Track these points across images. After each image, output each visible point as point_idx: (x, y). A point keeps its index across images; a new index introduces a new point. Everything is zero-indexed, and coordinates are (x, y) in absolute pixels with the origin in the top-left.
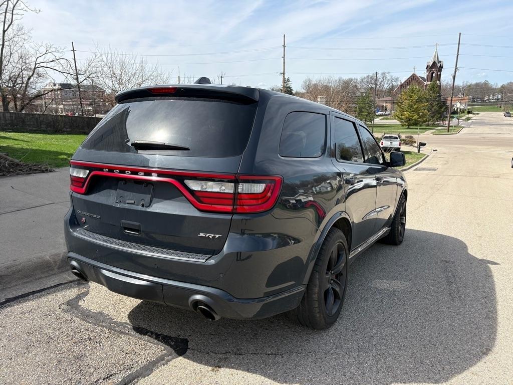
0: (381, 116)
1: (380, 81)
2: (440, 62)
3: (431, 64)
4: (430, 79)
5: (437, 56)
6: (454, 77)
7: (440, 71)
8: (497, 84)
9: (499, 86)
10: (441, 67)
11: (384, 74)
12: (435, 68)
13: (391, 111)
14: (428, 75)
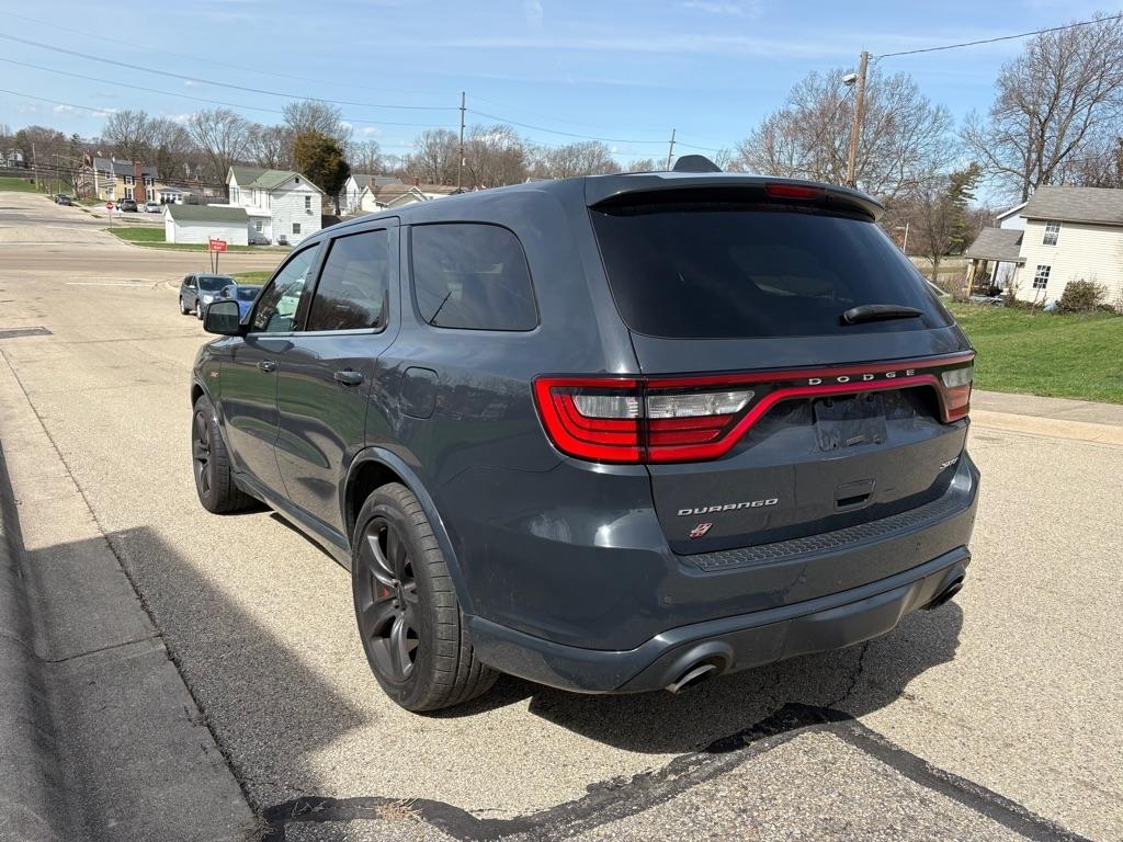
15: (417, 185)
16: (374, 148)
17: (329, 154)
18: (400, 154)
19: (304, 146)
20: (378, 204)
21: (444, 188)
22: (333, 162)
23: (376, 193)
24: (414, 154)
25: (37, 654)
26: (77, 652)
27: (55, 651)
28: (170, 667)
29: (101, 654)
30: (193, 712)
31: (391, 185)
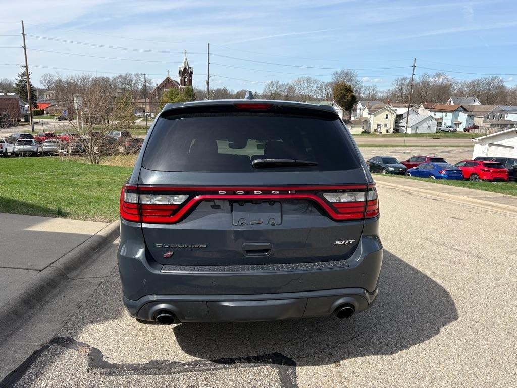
0: (141, 117)
1: (134, 82)
2: (190, 68)
3: (182, 69)
4: (183, 83)
5: (186, 62)
6: (208, 83)
7: (191, 77)
8: (233, 91)
9: (235, 93)
10: (192, 73)
11: (137, 75)
12: (186, 73)
13: (150, 113)
14: (181, 80)
15: (389, 104)
16: (374, 87)
17: (348, 92)
18: (386, 90)
19: (337, 90)
20: (369, 114)
21: (404, 104)
22: (349, 95)
23: (369, 109)
24: (392, 89)
25: (68, 276)
26: (81, 277)
27: (77, 276)
28: (96, 287)
29: (85, 279)
30: (82, 303)
31: (376, 105)
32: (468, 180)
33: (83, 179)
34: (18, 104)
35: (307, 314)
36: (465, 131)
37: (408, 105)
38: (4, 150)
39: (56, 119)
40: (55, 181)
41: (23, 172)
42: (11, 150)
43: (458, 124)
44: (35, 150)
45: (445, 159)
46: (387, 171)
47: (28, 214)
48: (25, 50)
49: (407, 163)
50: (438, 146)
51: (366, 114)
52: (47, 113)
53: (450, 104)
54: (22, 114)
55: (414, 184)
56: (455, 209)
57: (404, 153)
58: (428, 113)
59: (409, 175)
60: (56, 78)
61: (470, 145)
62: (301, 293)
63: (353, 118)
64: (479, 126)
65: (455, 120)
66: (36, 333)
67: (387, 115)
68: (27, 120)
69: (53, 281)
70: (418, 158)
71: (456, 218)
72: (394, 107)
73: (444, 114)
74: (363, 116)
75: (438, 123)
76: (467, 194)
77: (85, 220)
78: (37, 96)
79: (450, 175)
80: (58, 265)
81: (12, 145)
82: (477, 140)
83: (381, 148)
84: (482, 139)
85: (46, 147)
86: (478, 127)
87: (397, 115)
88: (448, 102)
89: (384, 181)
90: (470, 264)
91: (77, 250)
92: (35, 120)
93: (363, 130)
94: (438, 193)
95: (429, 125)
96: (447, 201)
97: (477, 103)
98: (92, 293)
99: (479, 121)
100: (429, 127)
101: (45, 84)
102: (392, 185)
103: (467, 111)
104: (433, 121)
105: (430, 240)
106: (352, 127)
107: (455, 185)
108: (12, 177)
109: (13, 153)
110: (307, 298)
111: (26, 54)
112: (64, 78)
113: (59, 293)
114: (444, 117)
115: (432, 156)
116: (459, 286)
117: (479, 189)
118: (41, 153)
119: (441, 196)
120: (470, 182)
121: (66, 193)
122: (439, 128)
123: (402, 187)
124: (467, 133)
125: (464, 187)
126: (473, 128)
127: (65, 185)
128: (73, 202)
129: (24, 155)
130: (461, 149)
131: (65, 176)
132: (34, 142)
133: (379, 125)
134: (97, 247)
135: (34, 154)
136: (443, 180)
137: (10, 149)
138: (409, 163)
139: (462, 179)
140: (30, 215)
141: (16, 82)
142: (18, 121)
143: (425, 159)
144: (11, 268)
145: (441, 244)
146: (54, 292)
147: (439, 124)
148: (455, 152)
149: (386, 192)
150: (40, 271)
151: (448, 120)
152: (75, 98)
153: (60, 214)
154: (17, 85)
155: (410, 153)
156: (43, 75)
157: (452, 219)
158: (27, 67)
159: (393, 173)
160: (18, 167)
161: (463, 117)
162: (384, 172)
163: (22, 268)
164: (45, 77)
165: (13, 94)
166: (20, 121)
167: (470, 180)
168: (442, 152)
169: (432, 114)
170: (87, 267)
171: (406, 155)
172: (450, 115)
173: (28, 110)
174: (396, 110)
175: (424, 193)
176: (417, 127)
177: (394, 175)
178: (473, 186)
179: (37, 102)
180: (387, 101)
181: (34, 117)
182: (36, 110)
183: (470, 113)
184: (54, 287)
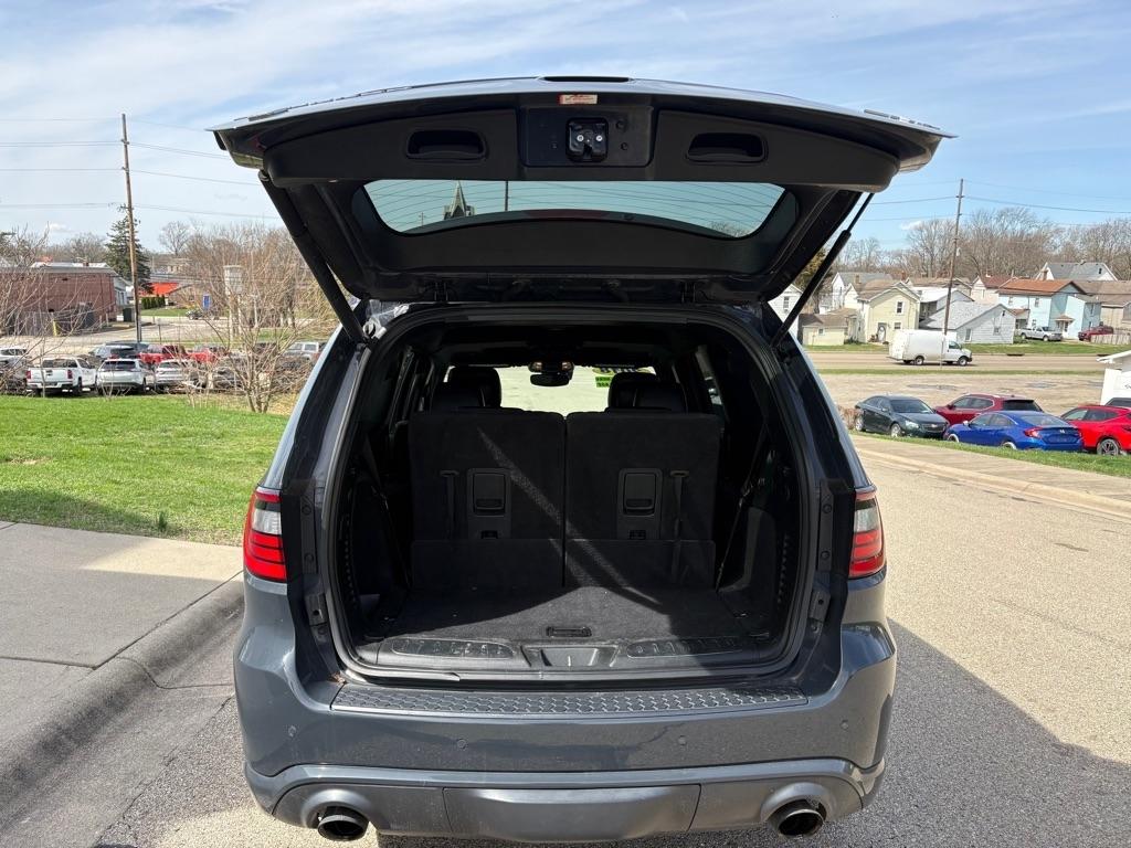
2: (469, 207)
3: (452, 210)
15: (904, 279)
16: (874, 243)
20: (859, 301)
21: (939, 280)
23: (859, 290)
25: (157, 679)
26: (186, 684)
27: (177, 681)
28: (214, 711)
29: (195, 689)
30: (176, 752)
31: (876, 281)
32: (1093, 451)
33: (228, 447)
34: (111, 285)
35: (700, 824)
36: (1081, 339)
37: (947, 280)
38: (75, 383)
39: (188, 316)
40: (167, 451)
41: (105, 431)
42: (91, 383)
43: (1065, 323)
44: (140, 381)
45: (1037, 401)
46: (902, 429)
47: (93, 530)
48: (128, 174)
49: (948, 411)
50: (1020, 372)
51: (851, 302)
52: (171, 304)
53: (1045, 279)
54: (120, 307)
55: (967, 461)
56: (1067, 525)
57: (940, 387)
58: (994, 298)
59: (953, 439)
60: (191, 231)
61: (1094, 369)
62: (685, 771)
63: (823, 311)
64: (1114, 327)
65: (1057, 315)
66: (59, 829)
67: (900, 304)
68: (128, 319)
69: (119, 694)
70: (972, 400)
71: (1072, 548)
72: (915, 285)
73: (1033, 300)
74: (847, 306)
75: (1017, 321)
76: (1094, 486)
77: (217, 543)
78: (152, 270)
79: (1051, 440)
80: (135, 653)
81: (94, 370)
82: (1110, 359)
83: (888, 377)
84: (1123, 358)
85: (162, 374)
86: (1112, 329)
87: (922, 304)
88: (1040, 275)
89: (896, 453)
90: (1114, 668)
91: (185, 616)
92: (145, 319)
93: (848, 337)
94: (1024, 484)
95: (998, 326)
96: (1047, 503)
97: (1107, 276)
98: (203, 726)
99: (1111, 317)
100: (997, 330)
101: (170, 244)
102: (914, 462)
103: (1085, 294)
104: (1007, 315)
105: (1011, 604)
106: (821, 331)
107: (1064, 466)
108: (76, 442)
109: (93, 388)
110: (700, 785)
111: (128, 182)
112: (206, 231)
113: (131, 723)
114: (1032, 308)
115: (1007, 396)
116: (1090, 733)
117: (1122, 475)
118: (152, 387)
119: (1034, 491)
120: (1099, 456)
121: (185, 478)
122: (1020, 331)
123: (939, 467)
124: (1085, 343)
125: (1087, 469)
126: (1100, 333)
127: (186, 461)
128: (196, 501)
129: (115, 393)
130: (1074, 379)
131: (191, 439)
132: (137, 365)
133: (881, 326)
134: (234, 609)
135: (136, 390)
136: (1037, 452)
137: (88, 380)
138: (951, 412)
139: (1080, 449)
140: (99, 530)
141: (109, 241)
142: (111, 320)
143: (989, 403)
144: (31, 660)
145: (1039, 615)
146: (120, 720)
147: (1021, 323)
148: (1060, 385)
149: (902, 480)
150: (94, 668)
151: (1040, 314)
152: (227, 273)
153: (163, 528)
154: (110, 246)
155: (954, 389)
156: (165, 225)
157: (1062, 549)
158: (130, 209)
159: (915, 433)
160: (95, 418)
161: (1075, 307)
162: (895, 432)
163: (55, 660)
164: (169, 228)
165: (102, 265)
166: (113, 320)
167: (1100, 453)
168: (1030, 385)
169: (1004, 300)
170: (203, 657)
171: (946, 392)
172: (1046, 303)
173: (131, 298)
174: (920, 292)
175: (992, 483)
176: (969, 331)
177: (917, 439)
178: (1107, 468)
179: (151, 281)
180: (901, 273)
181: (143, 312)
182: (148, 299)
183: (1091, 299)
184: (120, 709)
